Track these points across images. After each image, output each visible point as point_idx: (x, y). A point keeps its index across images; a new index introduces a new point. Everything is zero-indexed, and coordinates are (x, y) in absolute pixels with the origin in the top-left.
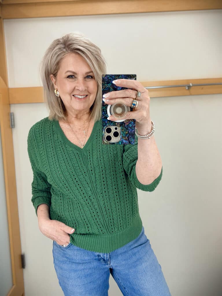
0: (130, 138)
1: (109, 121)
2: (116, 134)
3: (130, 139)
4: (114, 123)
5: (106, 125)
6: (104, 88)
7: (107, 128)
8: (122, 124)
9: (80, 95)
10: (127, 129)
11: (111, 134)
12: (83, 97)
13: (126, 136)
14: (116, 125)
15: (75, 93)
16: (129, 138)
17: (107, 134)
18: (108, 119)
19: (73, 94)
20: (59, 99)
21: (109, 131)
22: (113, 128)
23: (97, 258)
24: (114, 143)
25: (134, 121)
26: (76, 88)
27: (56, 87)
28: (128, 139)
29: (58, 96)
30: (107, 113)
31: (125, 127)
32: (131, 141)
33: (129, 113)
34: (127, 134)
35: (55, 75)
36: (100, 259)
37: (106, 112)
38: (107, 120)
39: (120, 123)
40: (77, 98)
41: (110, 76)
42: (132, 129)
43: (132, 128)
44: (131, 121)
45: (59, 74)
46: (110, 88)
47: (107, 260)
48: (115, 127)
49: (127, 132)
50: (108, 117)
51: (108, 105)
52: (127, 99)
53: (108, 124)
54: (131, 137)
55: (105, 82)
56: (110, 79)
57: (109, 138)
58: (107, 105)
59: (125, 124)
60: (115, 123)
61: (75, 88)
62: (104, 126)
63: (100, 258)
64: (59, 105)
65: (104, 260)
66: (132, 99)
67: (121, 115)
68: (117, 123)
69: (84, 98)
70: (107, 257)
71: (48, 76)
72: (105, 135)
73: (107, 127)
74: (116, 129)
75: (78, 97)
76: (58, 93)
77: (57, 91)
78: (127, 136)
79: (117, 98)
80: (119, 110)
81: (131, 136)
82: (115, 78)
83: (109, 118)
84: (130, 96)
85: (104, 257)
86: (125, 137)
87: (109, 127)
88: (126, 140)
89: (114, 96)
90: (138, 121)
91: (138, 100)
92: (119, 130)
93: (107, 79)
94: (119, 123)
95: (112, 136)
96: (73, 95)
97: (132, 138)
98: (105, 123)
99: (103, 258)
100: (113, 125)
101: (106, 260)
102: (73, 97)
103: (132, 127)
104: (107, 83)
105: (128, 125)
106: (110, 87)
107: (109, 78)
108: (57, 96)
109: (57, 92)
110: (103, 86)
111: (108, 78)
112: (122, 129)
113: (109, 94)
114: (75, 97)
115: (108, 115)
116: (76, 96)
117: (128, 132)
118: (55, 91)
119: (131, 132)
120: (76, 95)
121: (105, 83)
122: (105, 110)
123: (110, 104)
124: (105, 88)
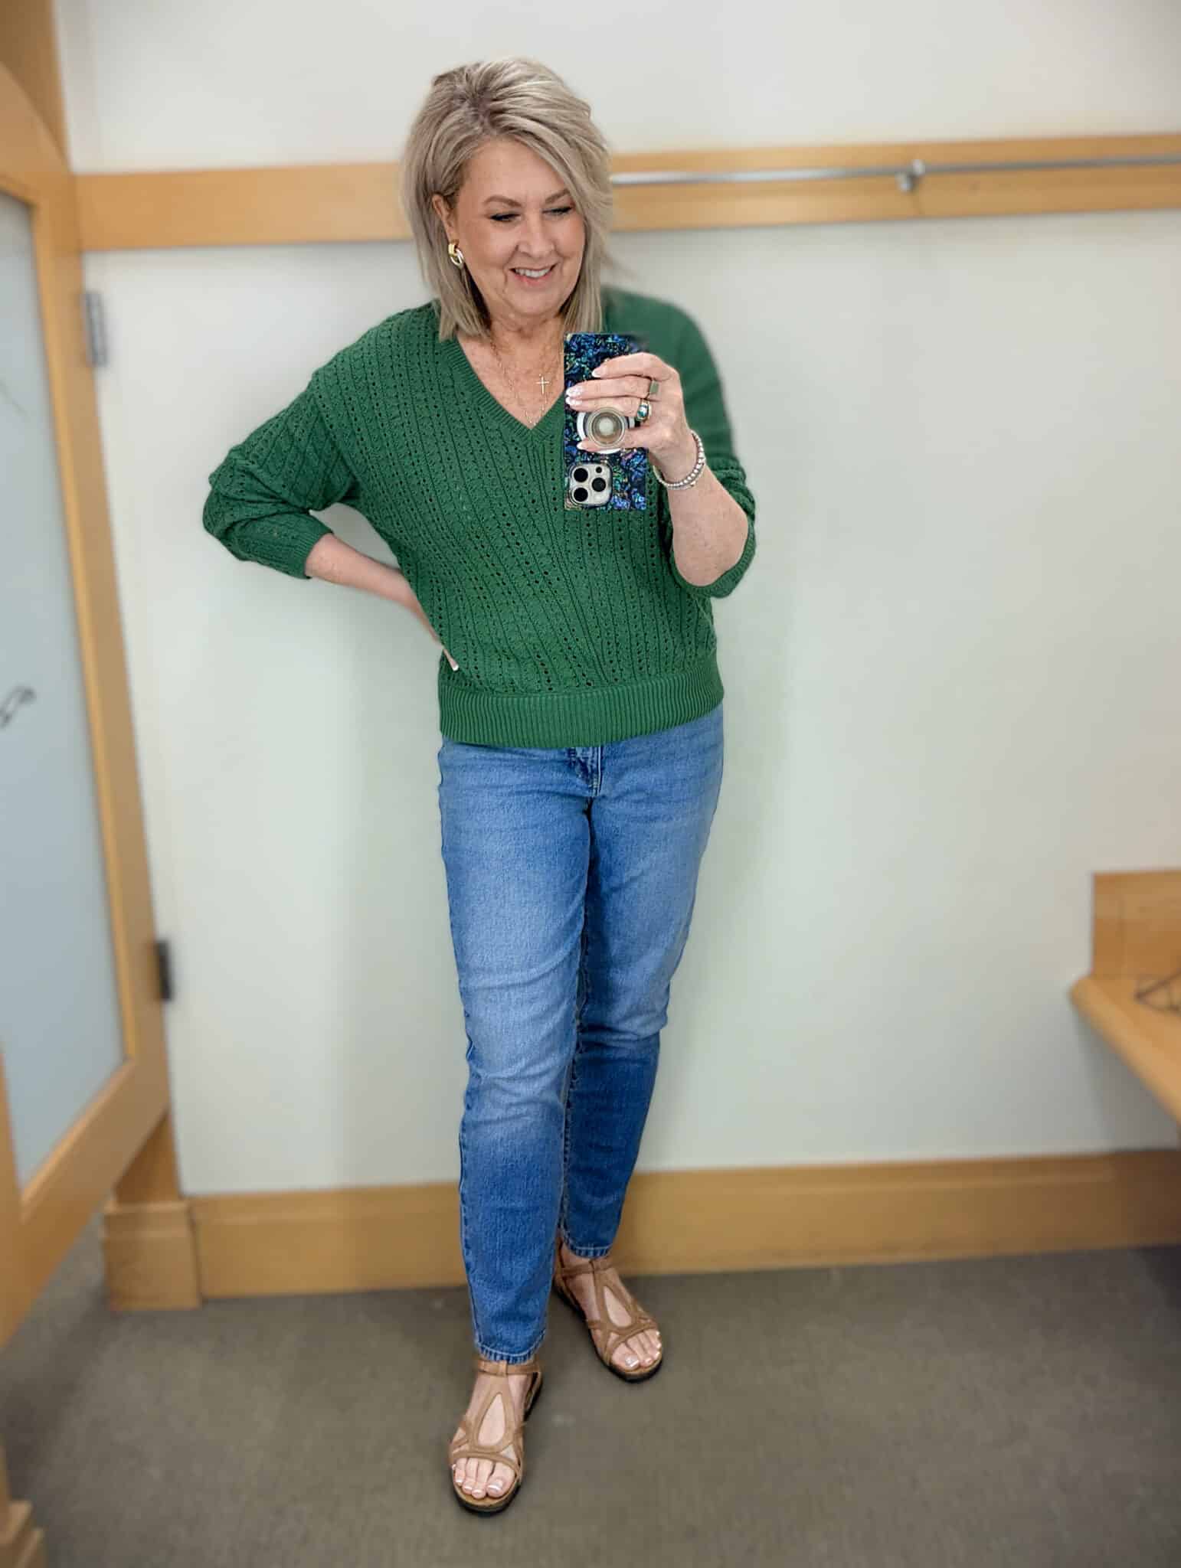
0: (634, 494)
1: (583, 452)
2: (599, 485)
3: (633, 496)
4: (593, 457)
5: (574, 461)
6: (568, 369)
7: (575, 469)
8: (614, 459)
9: (536, 270)
10: (626, 471)
11: (587, 485)
12: (542, 273)
13: (624, 488)
14: (598, 462)
15: (517, 263)
16: (632, 493)
17: (575, 485)
18: (580, 446)
19: (514, 267)
20: (464, 274)
21: (581, 476)
22: (591, 469)
23: (565, 757)
24: (594, 507)
25: (644, 451)
26: (523, 249)
27: (452, 234)
28: (630, 497)
29: (460, 265)
30: (576, 431)
31: (622, 467)
32: (636, 501)
33: (632, 433)
34: (626, 484)
35: (450, 200)
36: (574, 762)
37: (573, 430)
38: (577, 448)
39: (610, 455)
40: (525, 280)
41: (584, 339)
42: (639, 471)
43: (638, 468)
44: (635, 450)
45: (463, 197)
46: (584, 368)
47: (593, 771)
48: (596, 466)
49: (626, 480)
50: (580, 441)
51: (577, 412)
52: (626, 402)
53: (579, 457)
54: (637, 492)
55: (572, 354)
56: (584, 347)
57: (581, 494)
58: (574, 414)
59: (621, 458)
60: (597, 455)
61: (517, 248)
62: (570, 463)
63: (573, 759)
64: (465, 286)
65: (584, 765)
66: (637, 402)
67: (610, 439)
68: (602, 455)
69: (546, 275)
70: (595, 759)
71: (426, 200)
72: (571, 487)
73: (576, 466)
74: (599, 470)
75: (528, 273)
76: (460, 255)
77: (456, 247)
78: (627, 489)
79: (602, 397)
80: (606, 426)
81: (636, 490)
82: (595, 343)
83: (582, 446)
84: (632, 393)
85: (586, 758)
86: (622, 491)
87: (580, 467)
88: (623, 498)
89: (593, 393)
90: (654, 452)
91: (651, 401)
92: (605, 474)
93: (576, 346)
94: (606, 455)
95: (589, 487)
96: (513, 270)
97: (638, 494)
98: (572, 456)
99: (583, 760)
100: (592, 462)
101: (590, 771)
102: (511, 274)
103: (638, 465)
104: (577, 357)
105: (629, 461)
106: (583, 365)
107: (582, 344)
108: (456, 263)
109: (455, 252)
110: (567, 363)
111: (579, 344)
112: (615, 472)
113: (581, 387)
114: (518, 273)
115: (578, 436)
116: (522, 272)
117: (630, 480)
118: (451, 247)
119: (636, 478)
120: (519, 268)
121: (570, 357)
122: (571, 424)
123: (583, 411)
124: (571, 369)
